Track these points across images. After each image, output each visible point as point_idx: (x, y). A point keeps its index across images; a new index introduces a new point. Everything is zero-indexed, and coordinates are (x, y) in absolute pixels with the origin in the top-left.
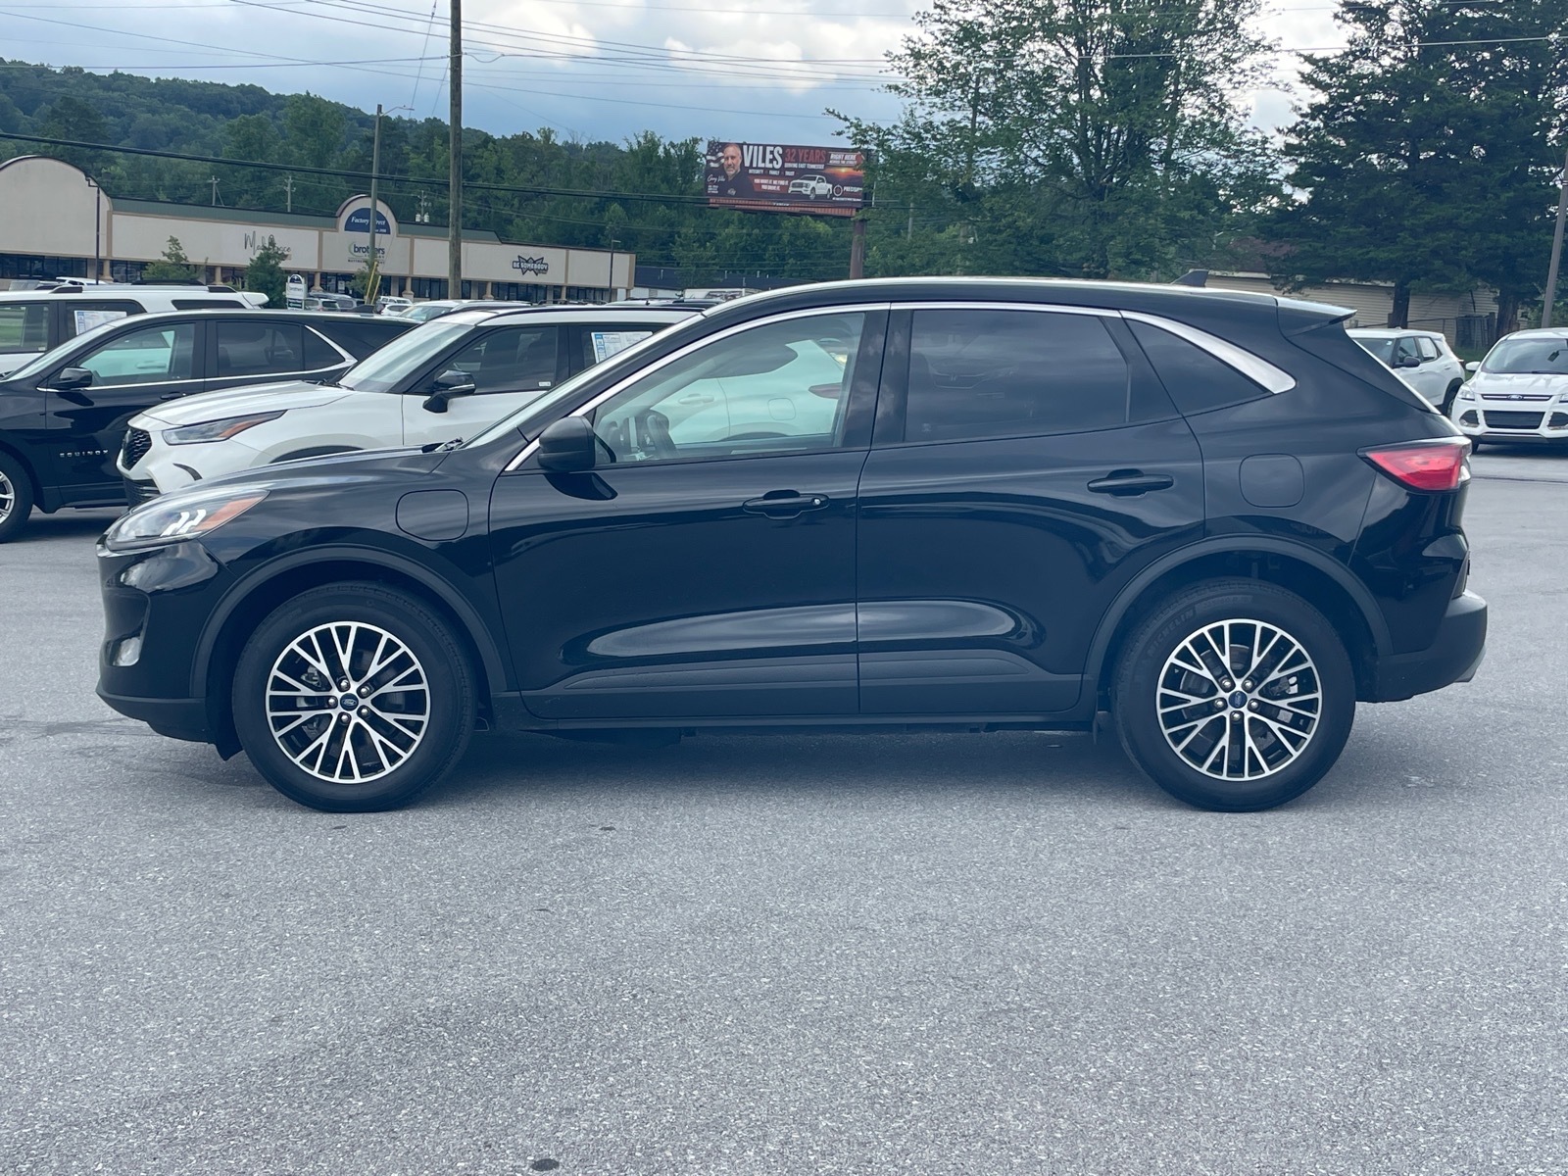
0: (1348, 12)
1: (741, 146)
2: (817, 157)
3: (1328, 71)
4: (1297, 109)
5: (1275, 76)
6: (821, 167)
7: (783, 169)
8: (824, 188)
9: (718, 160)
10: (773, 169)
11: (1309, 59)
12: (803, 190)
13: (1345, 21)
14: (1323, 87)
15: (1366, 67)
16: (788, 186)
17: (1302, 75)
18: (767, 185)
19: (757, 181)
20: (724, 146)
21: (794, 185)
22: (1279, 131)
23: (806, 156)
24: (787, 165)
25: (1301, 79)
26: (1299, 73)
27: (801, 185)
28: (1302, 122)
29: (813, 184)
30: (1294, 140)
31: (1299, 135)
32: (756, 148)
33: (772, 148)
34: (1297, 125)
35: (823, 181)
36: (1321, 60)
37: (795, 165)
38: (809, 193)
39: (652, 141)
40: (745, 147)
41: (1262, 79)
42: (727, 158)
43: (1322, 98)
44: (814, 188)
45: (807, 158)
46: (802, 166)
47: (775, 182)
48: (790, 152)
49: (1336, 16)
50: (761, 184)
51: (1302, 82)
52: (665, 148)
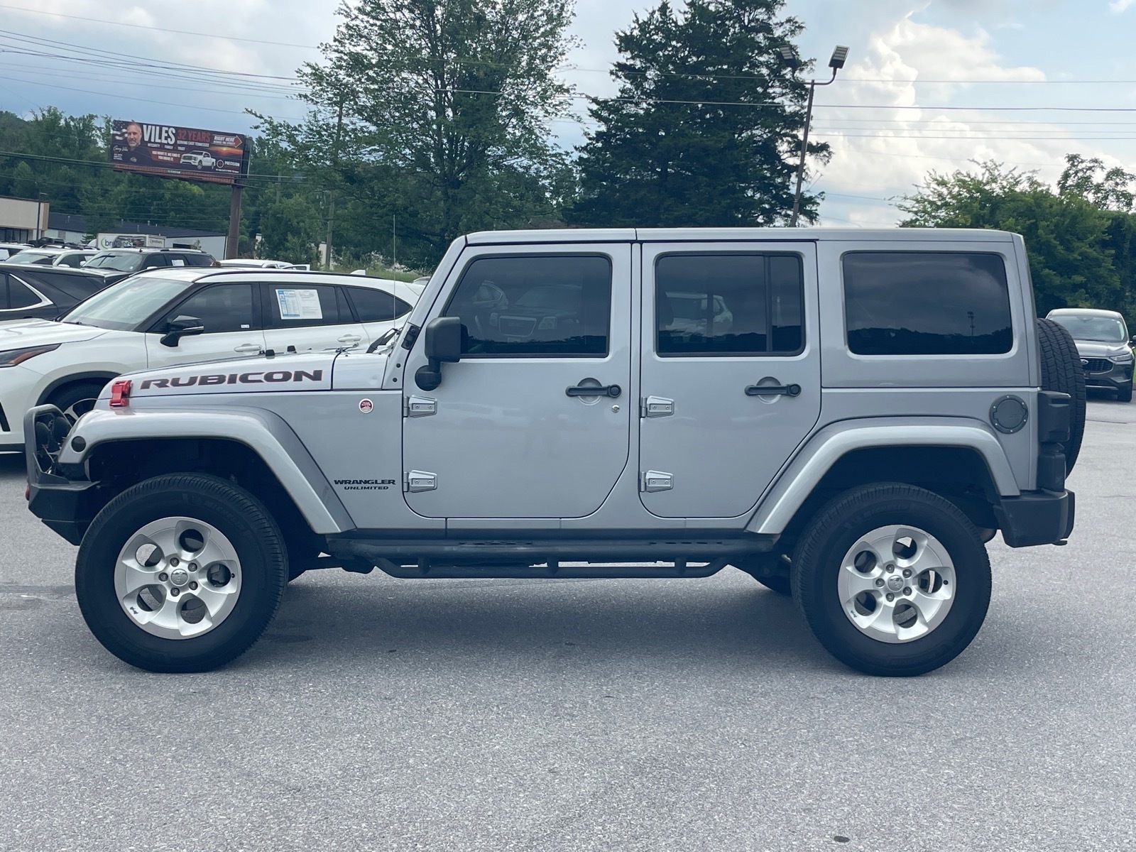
0: (619, 71)
1: (141, 125)
2: (203, 137)
3: (608, 110)
4: (586, 134)
5: (572, 110)
6: (207, 145)
7: (175, 145)
8: (209, 161)
9: (122, 135)
10: (168, 144)
11: (595, 101)
12: (192, 162)
13: (618, 77)
14: (606, 121)
15: (632, 109)
16: (180, 158)
17: (591, 111)
18: (162, 156)
19: (154, 153)
20: (126, 124)
21: (185, 158)
22: (576, 148)
23: (194, 136)
24: (179, 142)
25: (591, 114)
26: (589, 109)
27: (190, 158)
28: (591, 144)
29: (200, 157)
30: (585, 156)
31: (589, 152)
32: (153, 127)
33: (167, 129)
34: (588, 145)
35: (209, 157)
36: (603, 102)
37: (186, 143)
38: (197, 164)
39: (55, 114)
40: (145, 126)
41: (563, 112)
42: (130, 134)
43: (603, 128)
44: (201, 161)
45: (195, 138)
46: (192, 143)
47: (169, 154)
48: (181, 132)
49: (612, 73)
50: (158, 155)
51: (590, 116)
52: (66, 120)
